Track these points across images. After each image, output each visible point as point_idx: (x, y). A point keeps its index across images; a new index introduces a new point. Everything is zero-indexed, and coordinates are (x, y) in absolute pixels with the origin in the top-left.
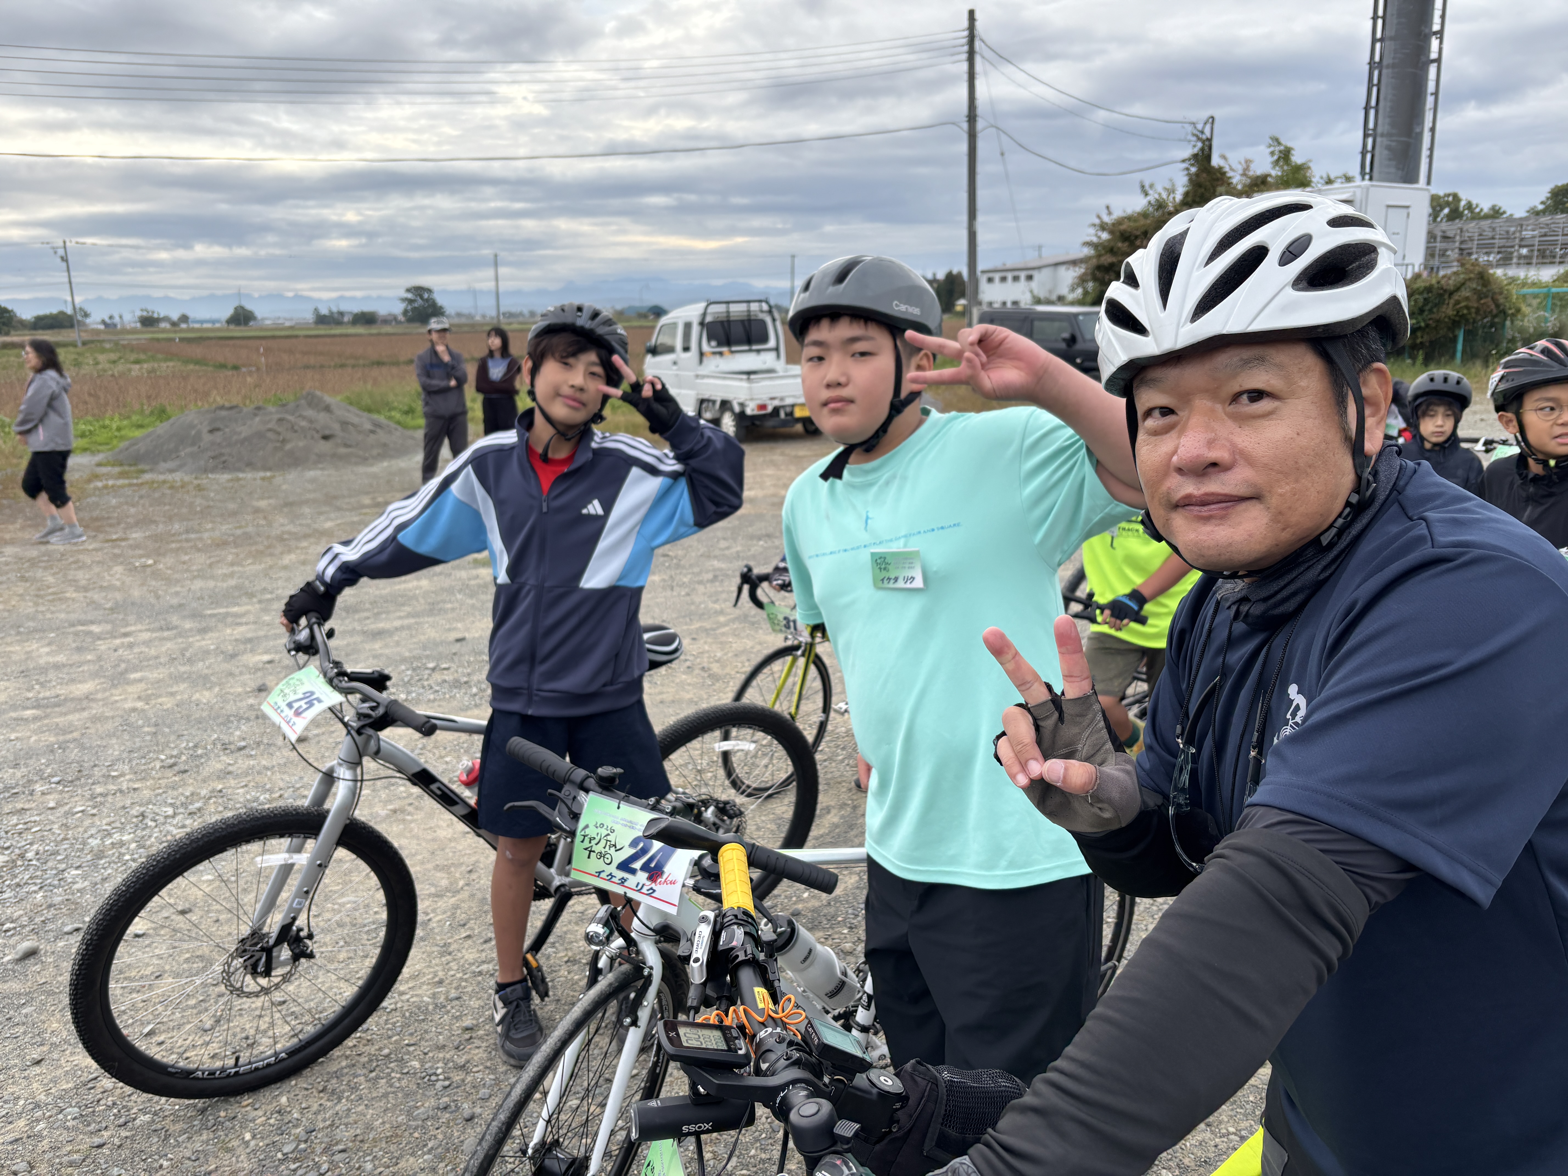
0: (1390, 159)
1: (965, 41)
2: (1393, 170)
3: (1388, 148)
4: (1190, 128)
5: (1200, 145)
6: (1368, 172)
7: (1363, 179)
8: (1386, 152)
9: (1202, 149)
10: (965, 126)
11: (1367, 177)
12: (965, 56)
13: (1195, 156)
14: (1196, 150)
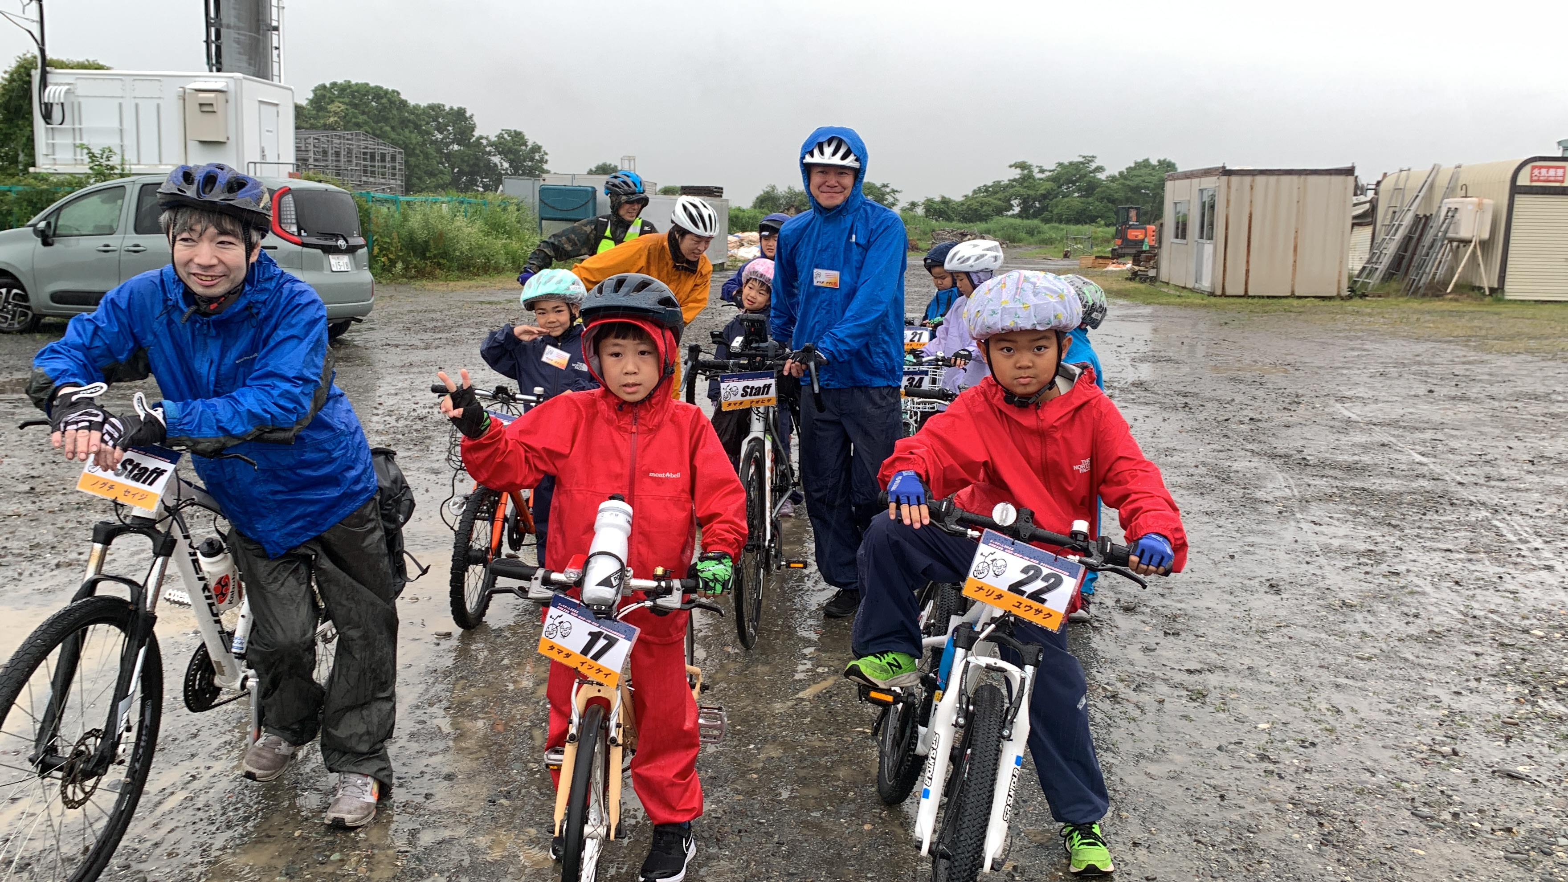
0: (240, 53)
2: (245, 65)
3: (238, 42)
6: (217, 62)
7: (211, 71)
8: (235, 45)
11: (214, 69)
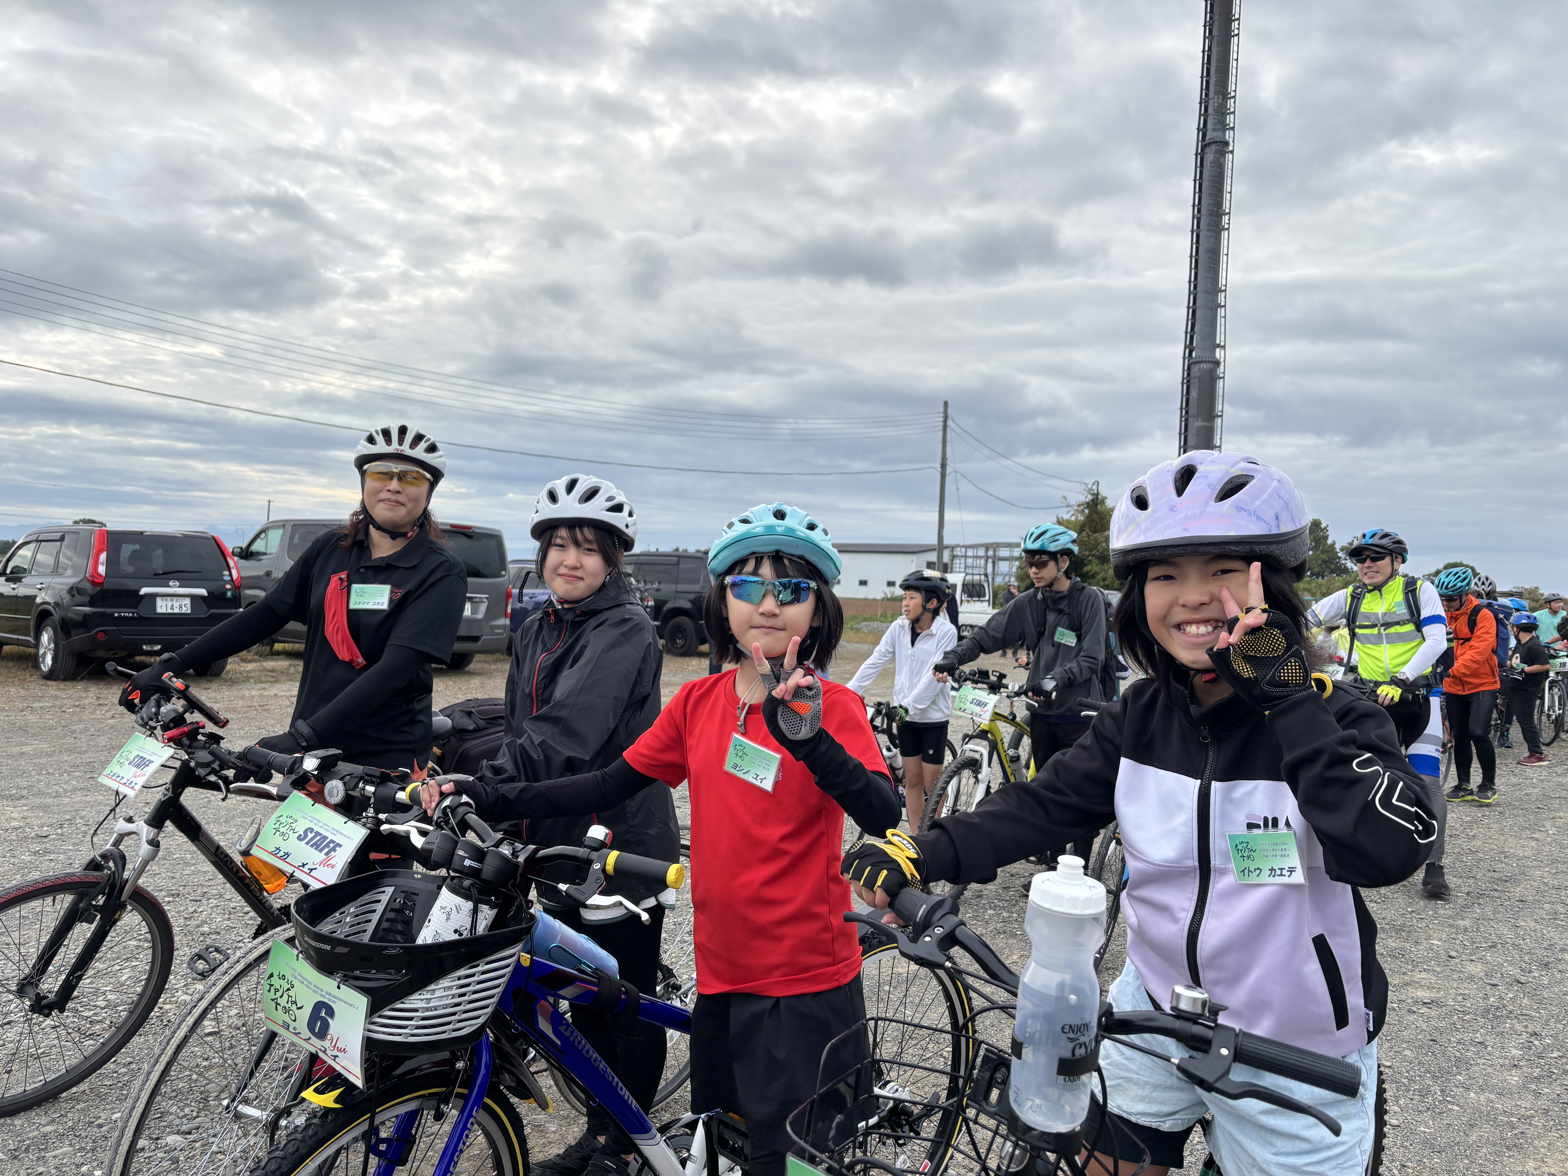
1: (942, 419)
4: (1084, 486)
5: (1090, 497)
9: (1093, 500)
10: (939, 469)
12: (941, 428)
13: (1088, 503)
14: (1087, 500)
